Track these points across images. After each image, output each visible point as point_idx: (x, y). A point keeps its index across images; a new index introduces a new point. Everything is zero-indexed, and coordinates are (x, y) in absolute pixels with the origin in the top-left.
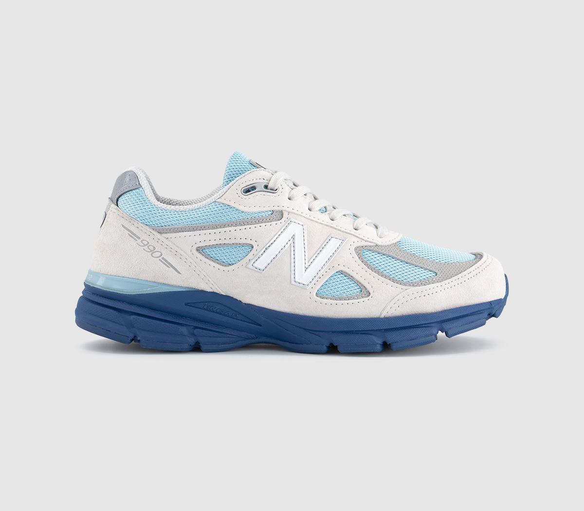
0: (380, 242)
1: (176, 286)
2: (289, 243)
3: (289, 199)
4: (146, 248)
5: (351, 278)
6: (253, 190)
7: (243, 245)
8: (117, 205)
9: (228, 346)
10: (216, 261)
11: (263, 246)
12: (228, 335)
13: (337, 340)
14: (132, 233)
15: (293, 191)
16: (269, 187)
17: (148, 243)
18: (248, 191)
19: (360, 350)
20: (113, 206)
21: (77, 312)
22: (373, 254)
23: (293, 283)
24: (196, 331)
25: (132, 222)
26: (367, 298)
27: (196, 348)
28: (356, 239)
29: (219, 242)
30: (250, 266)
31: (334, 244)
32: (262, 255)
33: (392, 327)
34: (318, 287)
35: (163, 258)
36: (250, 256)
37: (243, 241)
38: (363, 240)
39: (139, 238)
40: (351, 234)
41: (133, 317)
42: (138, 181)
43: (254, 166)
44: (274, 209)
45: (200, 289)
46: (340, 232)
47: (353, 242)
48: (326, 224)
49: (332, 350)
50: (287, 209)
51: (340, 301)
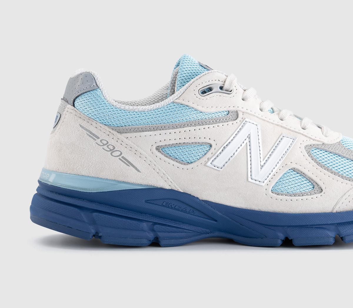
0: (326, 141)
1: (136, 184)
2: (245, 142)
3: (243, 100)
4: (105, 147)
5: (302, 174)
6: (209, 91)
7: (202, 144)
8: (74, 106)
9: (185, 240)
10: (175, 159)
11: (221, 145)
12: (185, 231)
13: (293, 235)
14: (91, 133)
15: (246, 92)
16: (225, 88)
17: (108, 142)
18: (205, 92)
19: (316, 243)
20: (70, 107)
21: (32, 208)
22: (321, 152)
23: (250, 180)
24: (156, 227)
25: (91, 122)
26: (320, 194)
27: (156, 243)
28: (305, 139)
29: (178, 141)
30: (209, 164)
31: (285, 143)
32: (220, 153)
33: (345, 221)
34: (273, 184)
35: (123, 157)
36: (209, 155)
37: (202, 140)
38: (311, 139)
39: (98, 138)
40: (300, 133)
41: (95, 214)
42: (95, 83)
43: (205, 68)
44: (230, 109)
45: (159, 187)
46: (290, 131)
47: (302, 142)
48: (277, 123)
49: (288, 243)
50: (242, 110)
51: (295, 197)
